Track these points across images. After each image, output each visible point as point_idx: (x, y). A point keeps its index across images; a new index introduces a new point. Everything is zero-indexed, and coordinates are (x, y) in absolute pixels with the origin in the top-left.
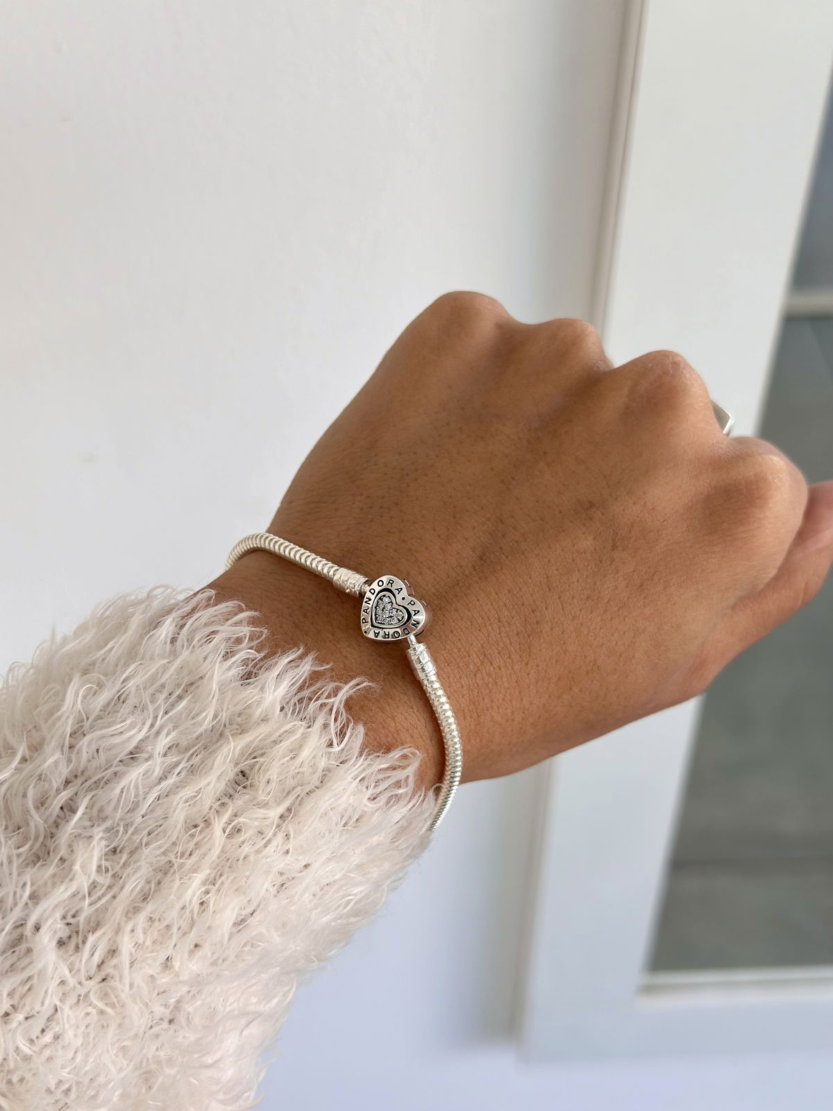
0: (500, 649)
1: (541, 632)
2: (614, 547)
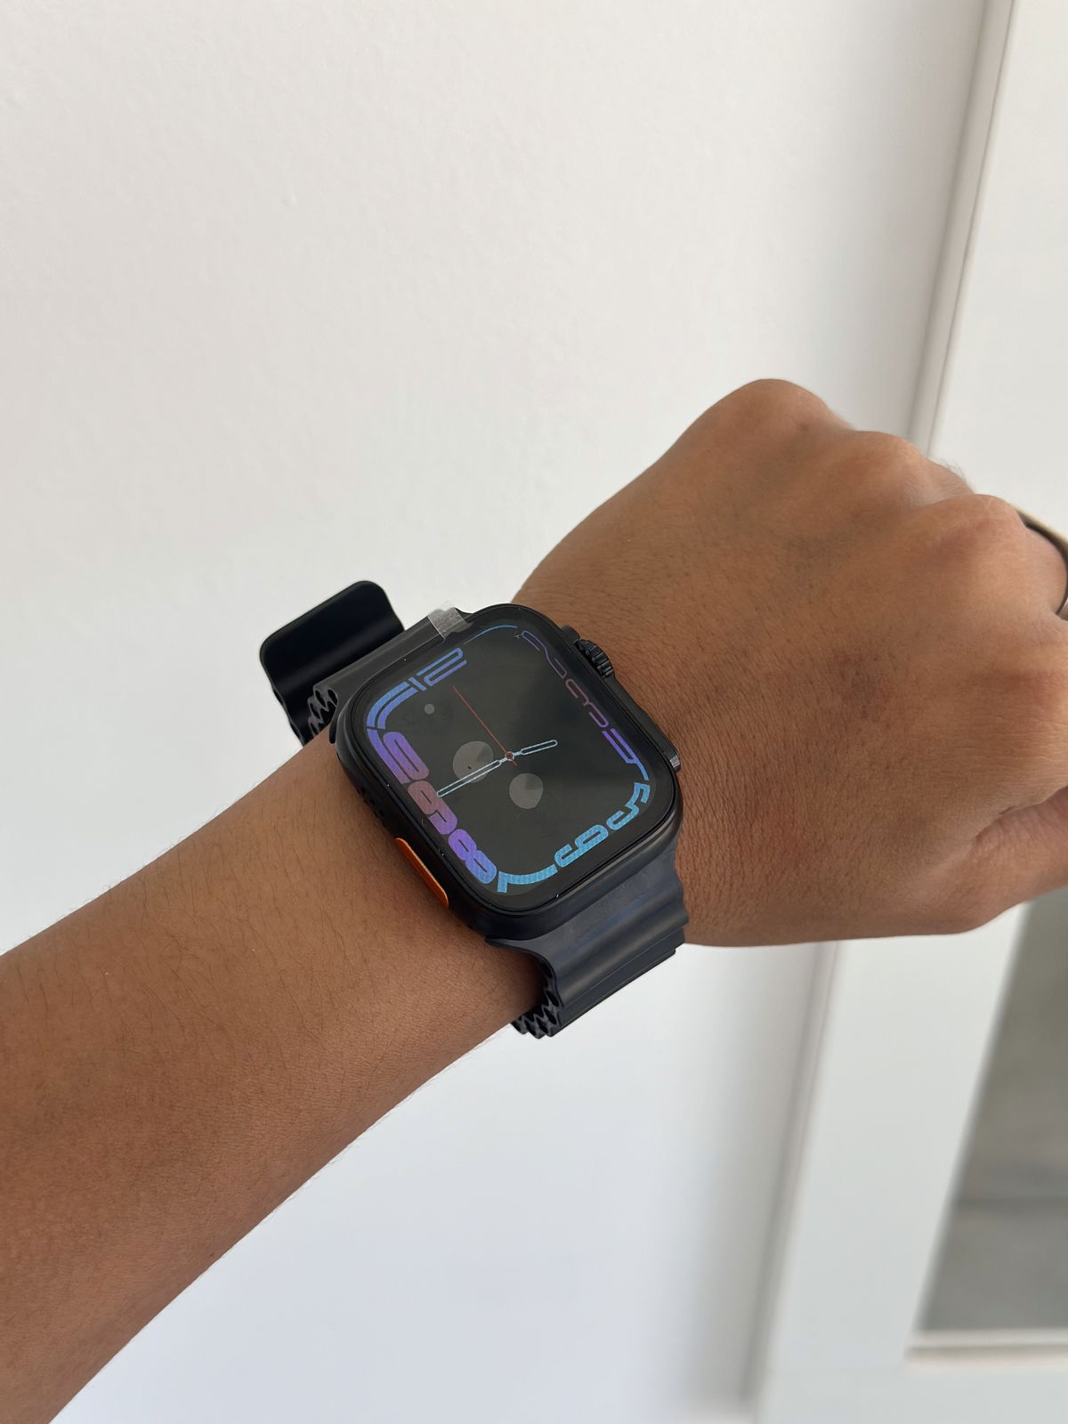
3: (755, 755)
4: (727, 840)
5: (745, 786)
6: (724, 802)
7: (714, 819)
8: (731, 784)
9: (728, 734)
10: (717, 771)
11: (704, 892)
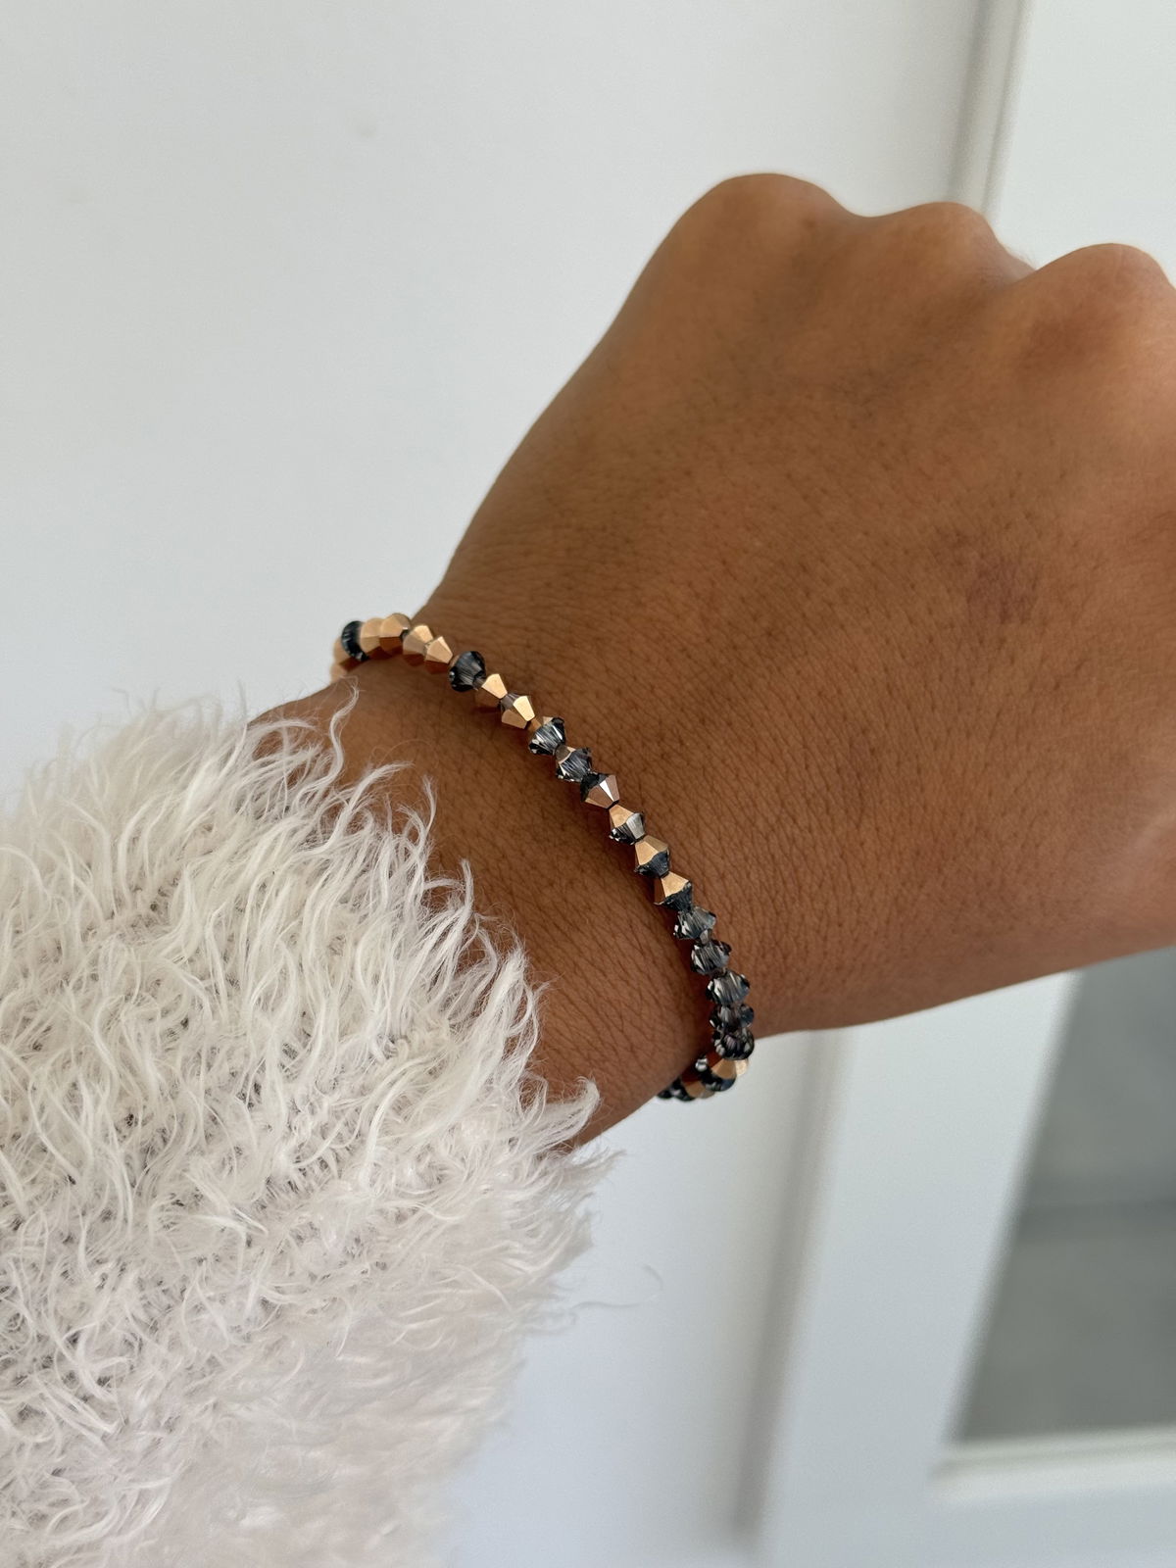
3: (845, 718)
4: (823, 858)
5: (838, 771)
6: (808, 802)
7: (797, 831)
8: (814, 770)
9: (798, 698)
10: (788, 756)
11: (798, 945)
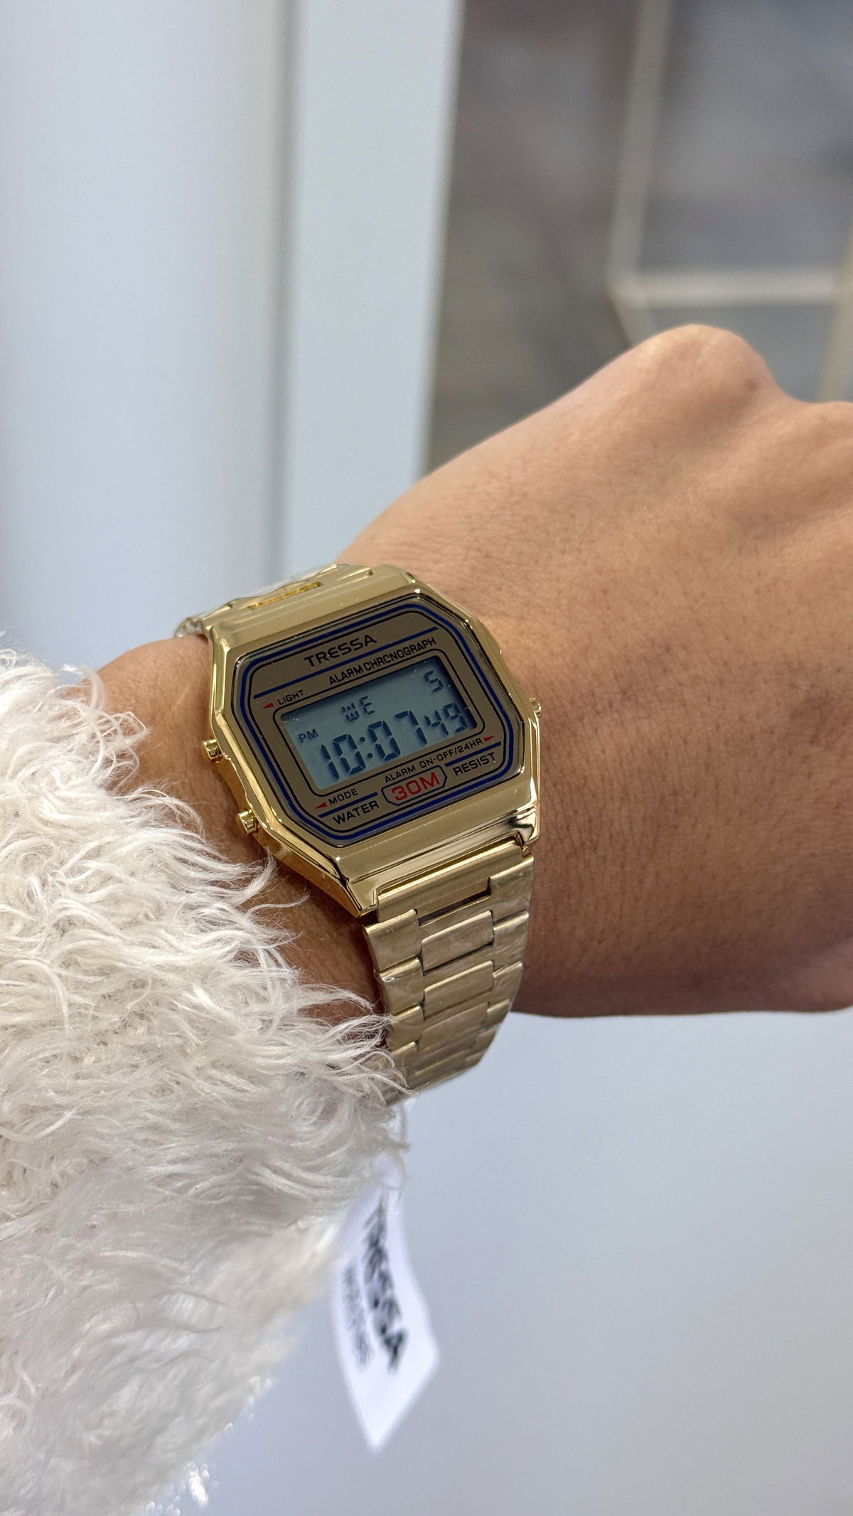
0: (614, 832)
1: (676, 827)
2: (814, 740)
